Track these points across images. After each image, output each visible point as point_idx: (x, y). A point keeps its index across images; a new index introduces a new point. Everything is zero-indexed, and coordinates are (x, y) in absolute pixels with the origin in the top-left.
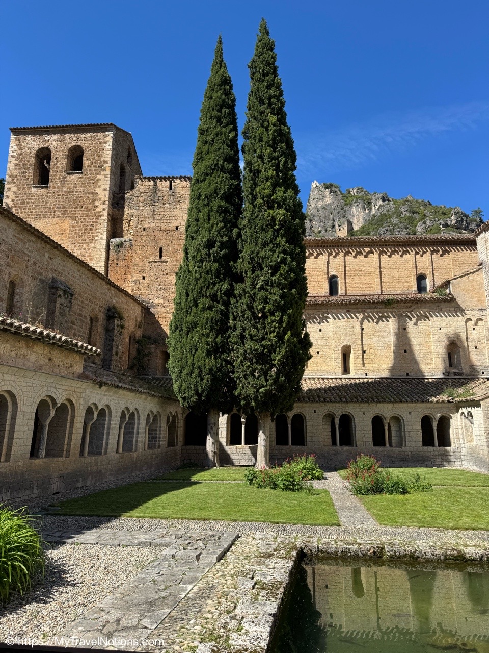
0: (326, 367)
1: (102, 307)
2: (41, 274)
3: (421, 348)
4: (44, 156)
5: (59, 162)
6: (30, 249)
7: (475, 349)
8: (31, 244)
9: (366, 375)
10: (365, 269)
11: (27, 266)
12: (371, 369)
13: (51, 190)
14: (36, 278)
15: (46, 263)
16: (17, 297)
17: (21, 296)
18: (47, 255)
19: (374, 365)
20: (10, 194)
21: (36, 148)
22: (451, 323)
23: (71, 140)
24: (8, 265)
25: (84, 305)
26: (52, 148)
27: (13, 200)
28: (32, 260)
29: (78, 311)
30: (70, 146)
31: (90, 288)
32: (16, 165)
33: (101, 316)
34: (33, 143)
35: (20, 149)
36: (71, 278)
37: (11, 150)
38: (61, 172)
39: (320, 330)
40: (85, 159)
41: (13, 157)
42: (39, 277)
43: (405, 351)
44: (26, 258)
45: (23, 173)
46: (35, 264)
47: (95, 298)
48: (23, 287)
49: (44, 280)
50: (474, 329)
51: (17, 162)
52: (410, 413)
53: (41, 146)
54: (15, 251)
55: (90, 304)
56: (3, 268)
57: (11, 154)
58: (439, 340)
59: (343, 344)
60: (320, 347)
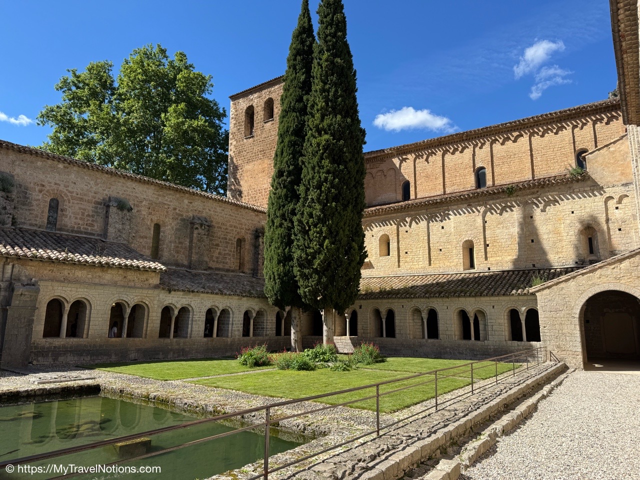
0: (449, 264)
1: (248, 230)
2: (182, 215)
3: (551, 236)
4: (250, 113)
5: (259, 115)
6: (169, 200)
7: (618, 232)
8: (170, 196)
9: (489, 269)
10: (515, 154)
11: (167, 212)
12: (493, 262)
13: (256, 138)
14: (177, 219)
15: (186, 207)
16: (161, 234)
17: (164, 233)
18: (186, 201)
19: (498, 258)
20: (232, 147)
21: (245, 108)
22: (586, 205)
23: (265, 94)
24: (150, 214)
25: (228, 231)
26: (254, 105)
27: (234, 152)
28: (171, 208)
29: (222, 236)
30: (265, 100)
31: (234, 218)
32: (235, 124)
33: (249, 237)
34: (243, 104)
35: (236, 111)
36: (213, 213)
37: (231, 113)
38: (261, 122)
39: (443, 228)
40: (275, 107)
41: (232, 118)
42: (180, 217)
43: (533, 241)
44: (166, 207)
45: (239, 129)
46: (175, 209)
47: (241, 224)
48: (165, 226)
49: (184, 219)
50: (617, 208)
51: (235, 122)
52: (493, 307)
53: (248, 105)
54: (156, 203)
55: (235, 229)
56: (146, 216)
57: (231, 116)
58: (571, 225)
59: (465, 240)
60: (442, 244)
